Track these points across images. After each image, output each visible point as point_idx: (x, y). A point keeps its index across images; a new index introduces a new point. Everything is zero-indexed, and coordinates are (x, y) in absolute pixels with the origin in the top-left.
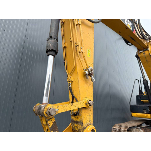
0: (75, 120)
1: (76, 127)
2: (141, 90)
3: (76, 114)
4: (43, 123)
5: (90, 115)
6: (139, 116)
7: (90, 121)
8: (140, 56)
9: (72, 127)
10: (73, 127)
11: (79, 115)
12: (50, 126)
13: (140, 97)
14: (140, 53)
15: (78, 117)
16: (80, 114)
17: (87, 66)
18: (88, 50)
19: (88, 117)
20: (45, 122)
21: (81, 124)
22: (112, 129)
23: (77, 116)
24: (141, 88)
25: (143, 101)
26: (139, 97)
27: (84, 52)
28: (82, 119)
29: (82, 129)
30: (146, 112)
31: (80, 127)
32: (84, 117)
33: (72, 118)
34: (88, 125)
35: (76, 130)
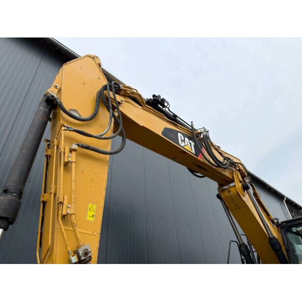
8: (222, 196)
14: (224, 190)
17: (78, 243)
18: (90, 205)
27: (74, 214)
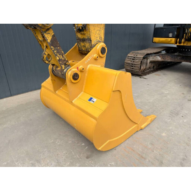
0: (81, 38)
1: (83, 46)
3: (82, 28)
4: (39, 38)
5: (101, 30)
6: (162, 41)
7: (100, 38)
9: (78, 47)
10: (80, 46)
11: (85, 29)
12: (49, 41)
15: (85, 32)
16: (87, 28)
19: (98, 32)
20: (42, 38)
21: (89, 41)
22: (127, 57)
23: (83, 31)
28: (90, 34)
29: (90, 47)
30: (171, 36)
31: (87, 45)
32: (93, 32)
33: (77, 36)
34: (98, 42)
35: (84, 49)
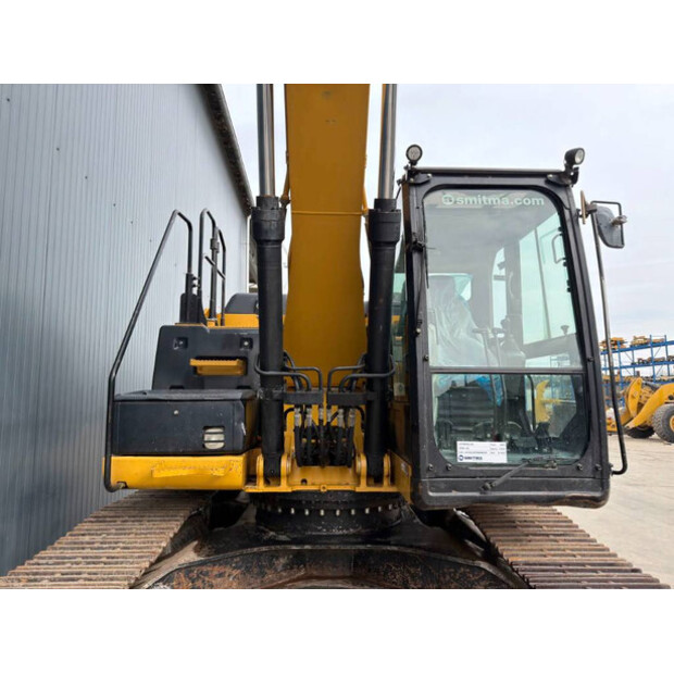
2: (195, 291)
13: (186, 340)
24: (196, 282)
25: (201, 367)
26: (180, 339)
30: (220, 446)
